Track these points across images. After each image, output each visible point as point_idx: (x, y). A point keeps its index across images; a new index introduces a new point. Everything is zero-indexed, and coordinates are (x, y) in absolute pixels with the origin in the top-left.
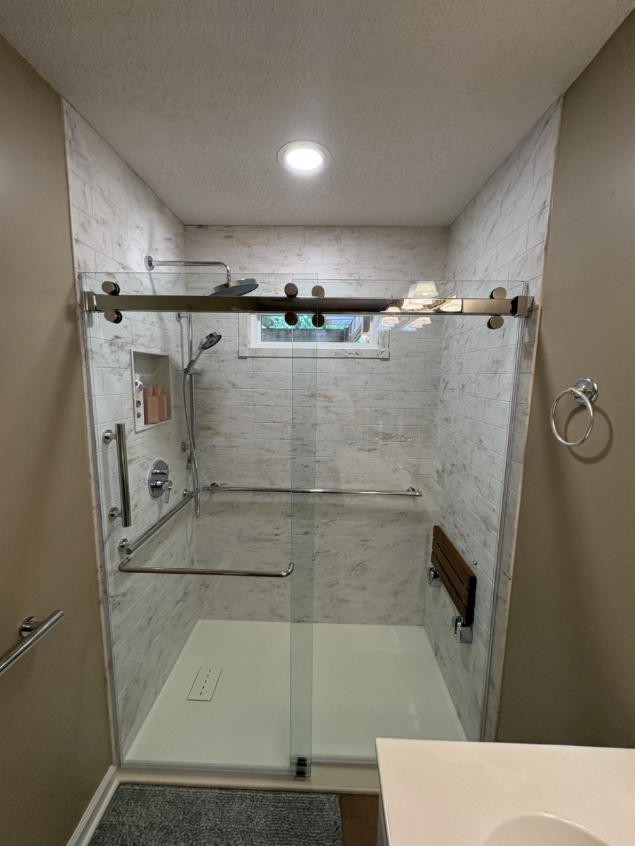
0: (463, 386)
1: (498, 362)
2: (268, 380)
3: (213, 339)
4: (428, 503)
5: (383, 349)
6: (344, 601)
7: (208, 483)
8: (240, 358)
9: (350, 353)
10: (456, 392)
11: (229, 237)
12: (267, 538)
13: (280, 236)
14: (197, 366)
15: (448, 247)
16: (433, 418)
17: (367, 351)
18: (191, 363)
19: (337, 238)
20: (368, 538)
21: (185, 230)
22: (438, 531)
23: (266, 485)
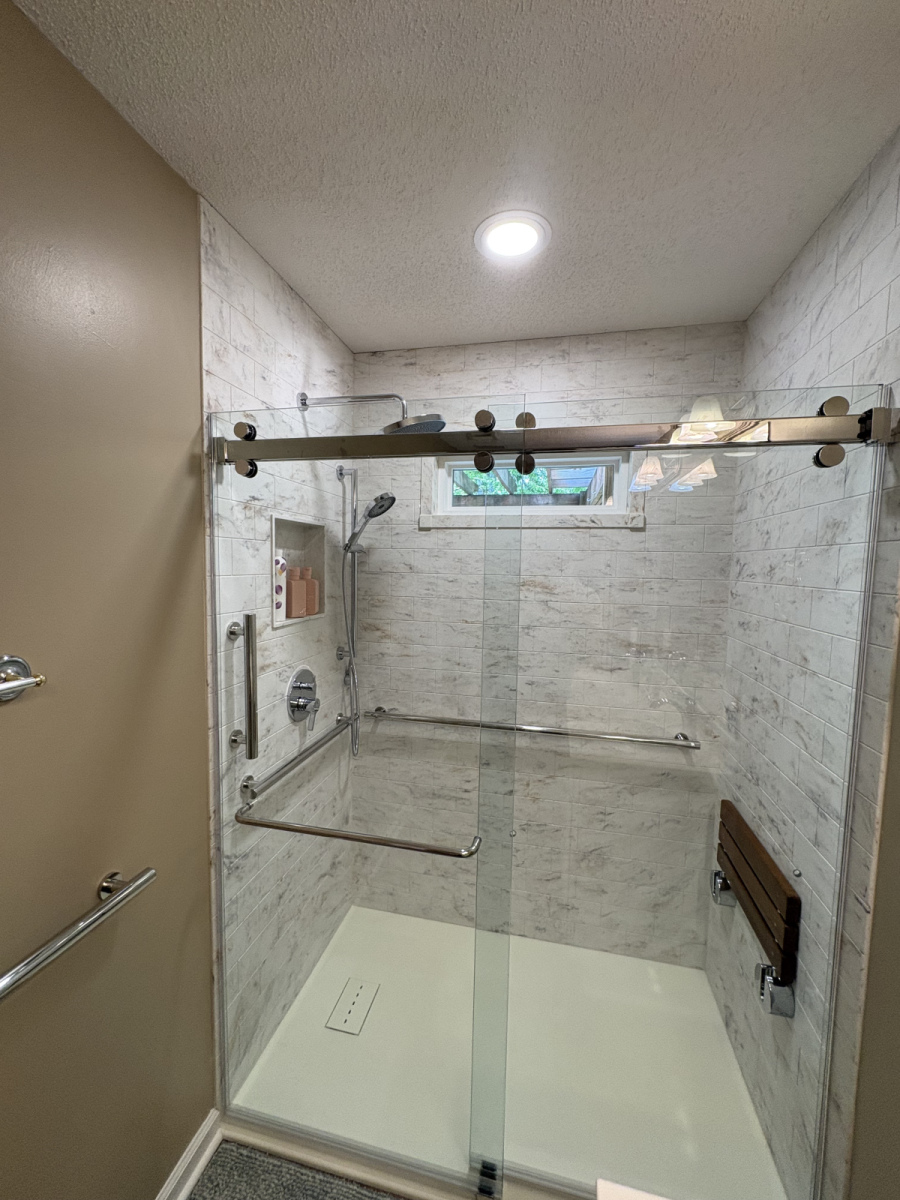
0: (772, 569)
1: (836, 525)
2: (460, 560)
3: (385, 503)
4: (711, 761)
5: (635, 514)
6: (566, 907)
7: (372, 707)
8: (421, 529)
9: (582, 521)
10: (759, 579)
11: (412, 364)
12: (453, 794)
13: (482, 357)
14: (362, 541)
15: (743, 354)
16: (718, 622)
17: (610, 517)
18: (354, 536)
19: (565, 354)
20: (609, 810)
21: (355, 360)
22: (729, 811)
23: (453, 715)
